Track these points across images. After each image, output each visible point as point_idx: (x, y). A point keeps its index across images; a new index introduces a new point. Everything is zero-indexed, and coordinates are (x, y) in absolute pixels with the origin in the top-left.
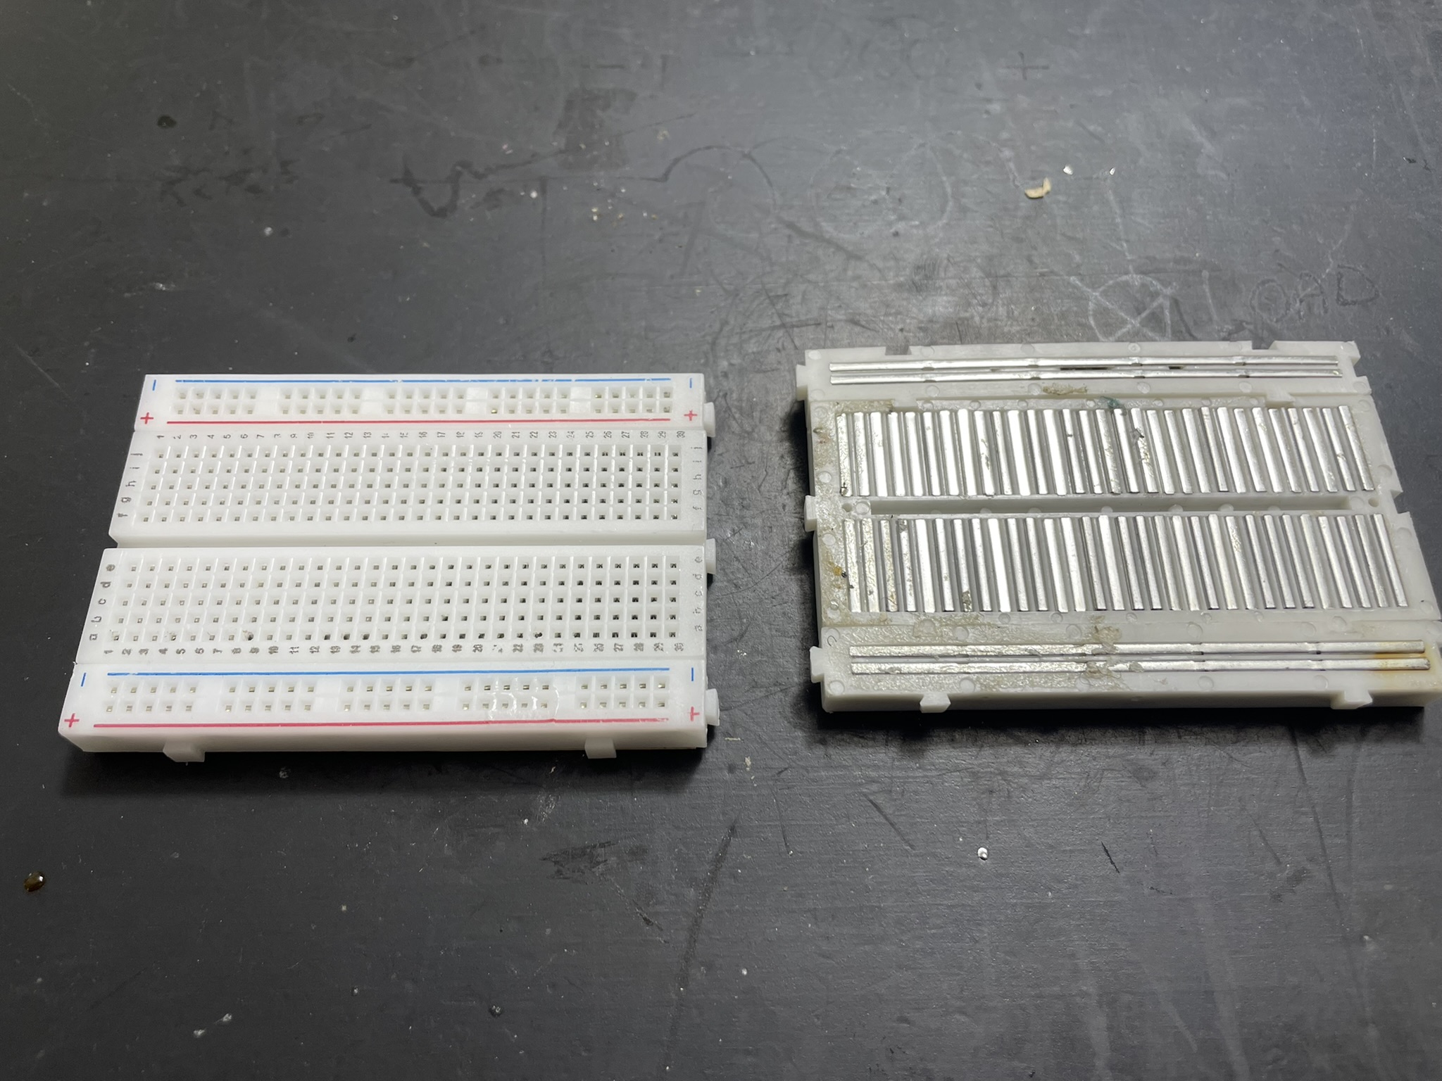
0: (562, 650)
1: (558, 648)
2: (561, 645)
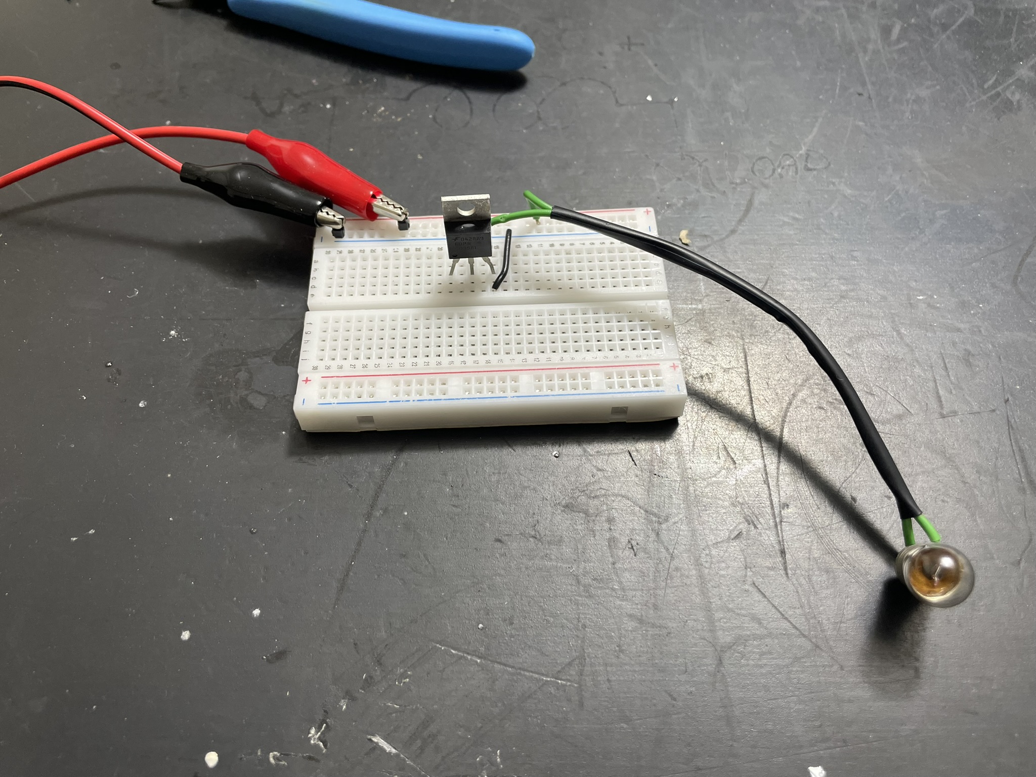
0: (394, 249)
1: (396, 250)
2: (395, 252)
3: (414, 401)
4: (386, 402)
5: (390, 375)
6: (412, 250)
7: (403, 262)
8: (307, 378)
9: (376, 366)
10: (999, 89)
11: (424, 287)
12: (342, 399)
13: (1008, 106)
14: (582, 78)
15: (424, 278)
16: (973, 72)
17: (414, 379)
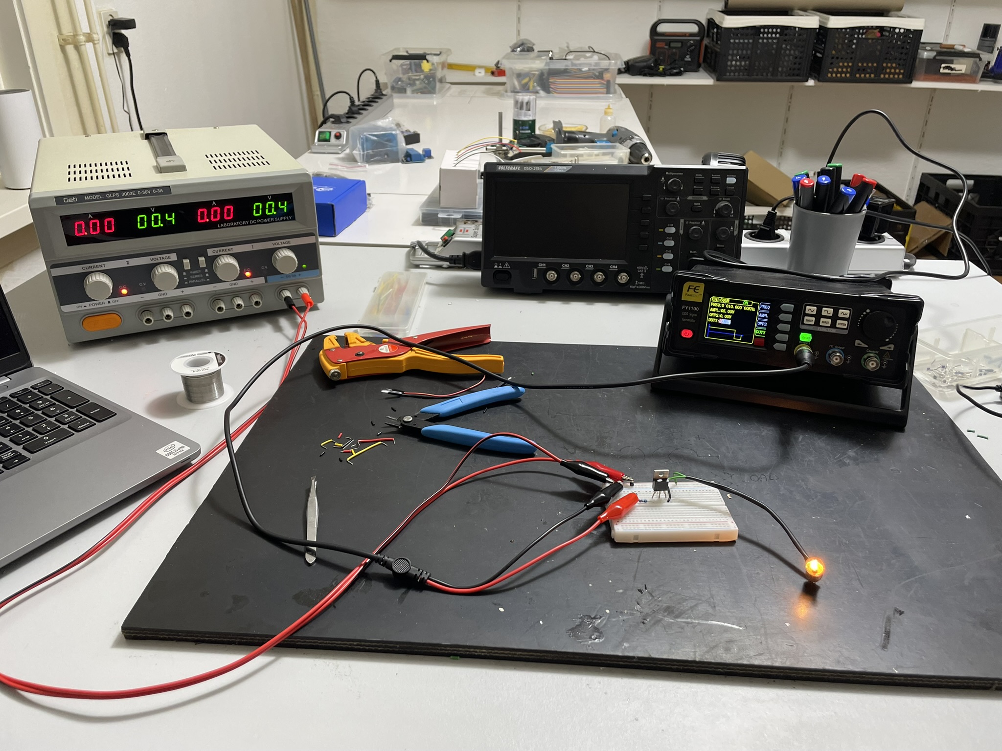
10: (841, 458)
13: (845, 464)
14: (683, 448)
16: (831, 453)
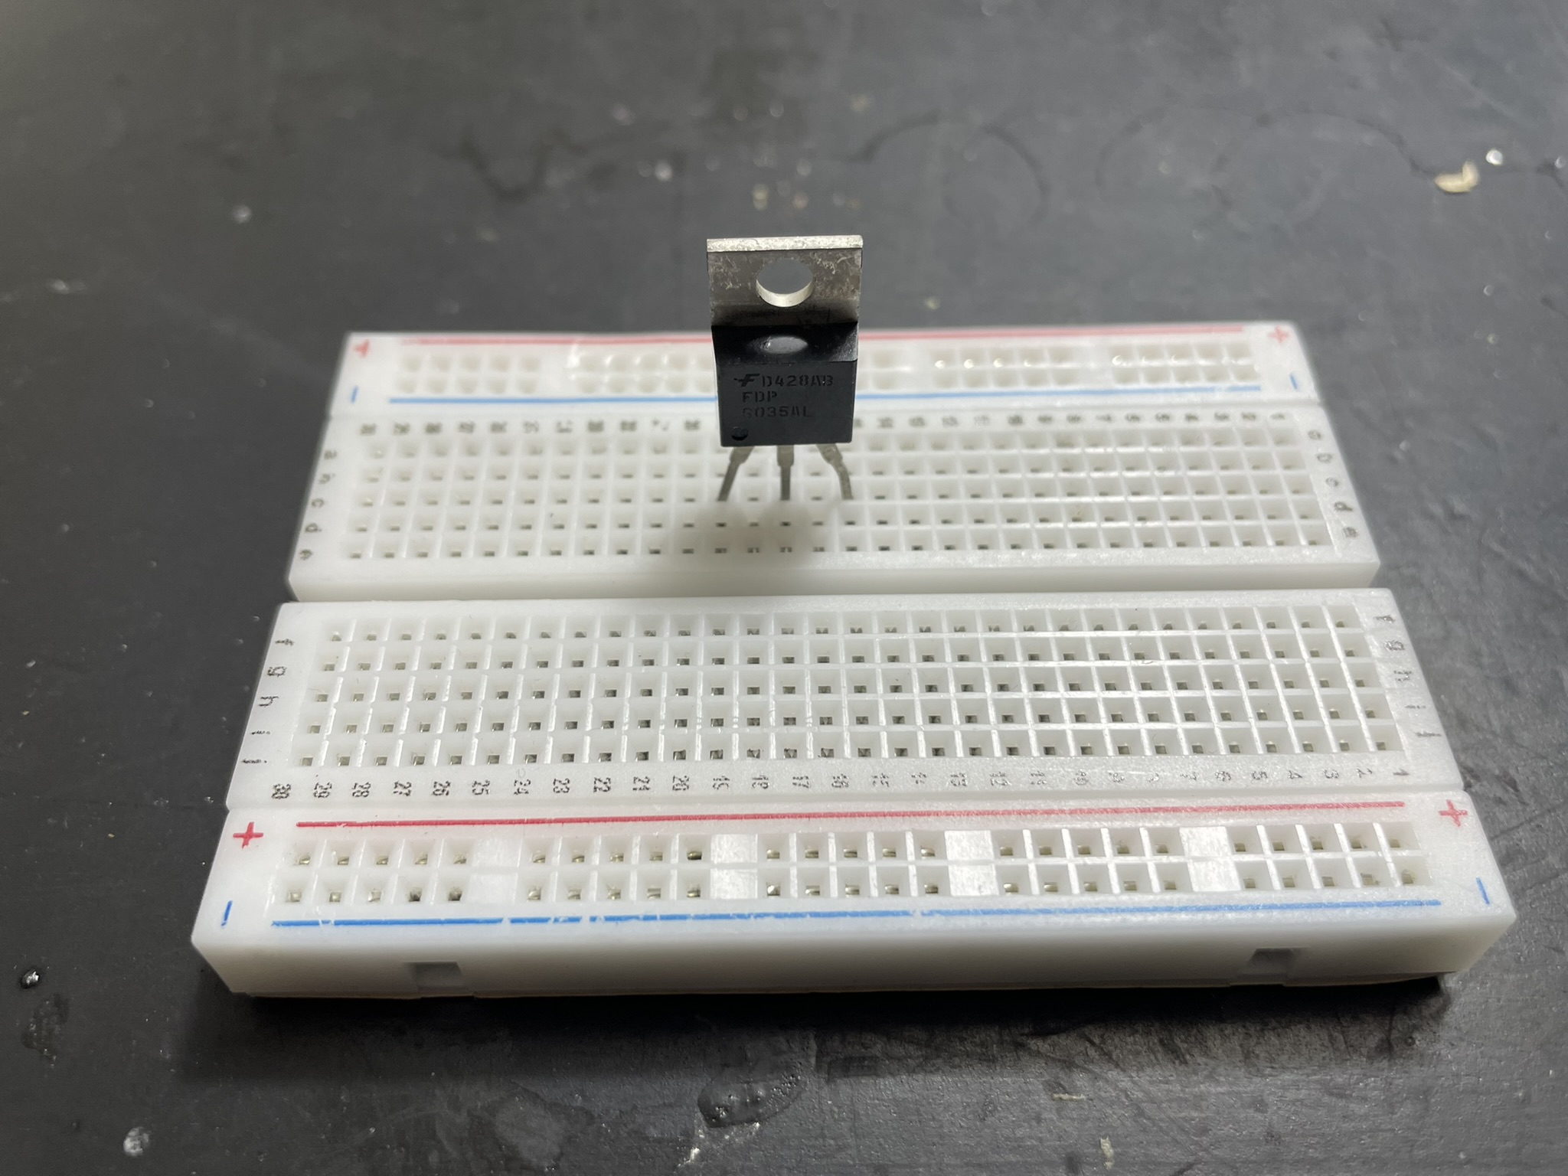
0: (559, 424)
2: (560, 430)
3: (593, 919)
4: (499, 921)
5: (521, 822)
6: (612, 428)
7: (582, 459)
8: (251, 826)
9: (478, 789)
11: (640, 536)
12: (355, 906)
15: (642, 510)
17: (598, 837)
